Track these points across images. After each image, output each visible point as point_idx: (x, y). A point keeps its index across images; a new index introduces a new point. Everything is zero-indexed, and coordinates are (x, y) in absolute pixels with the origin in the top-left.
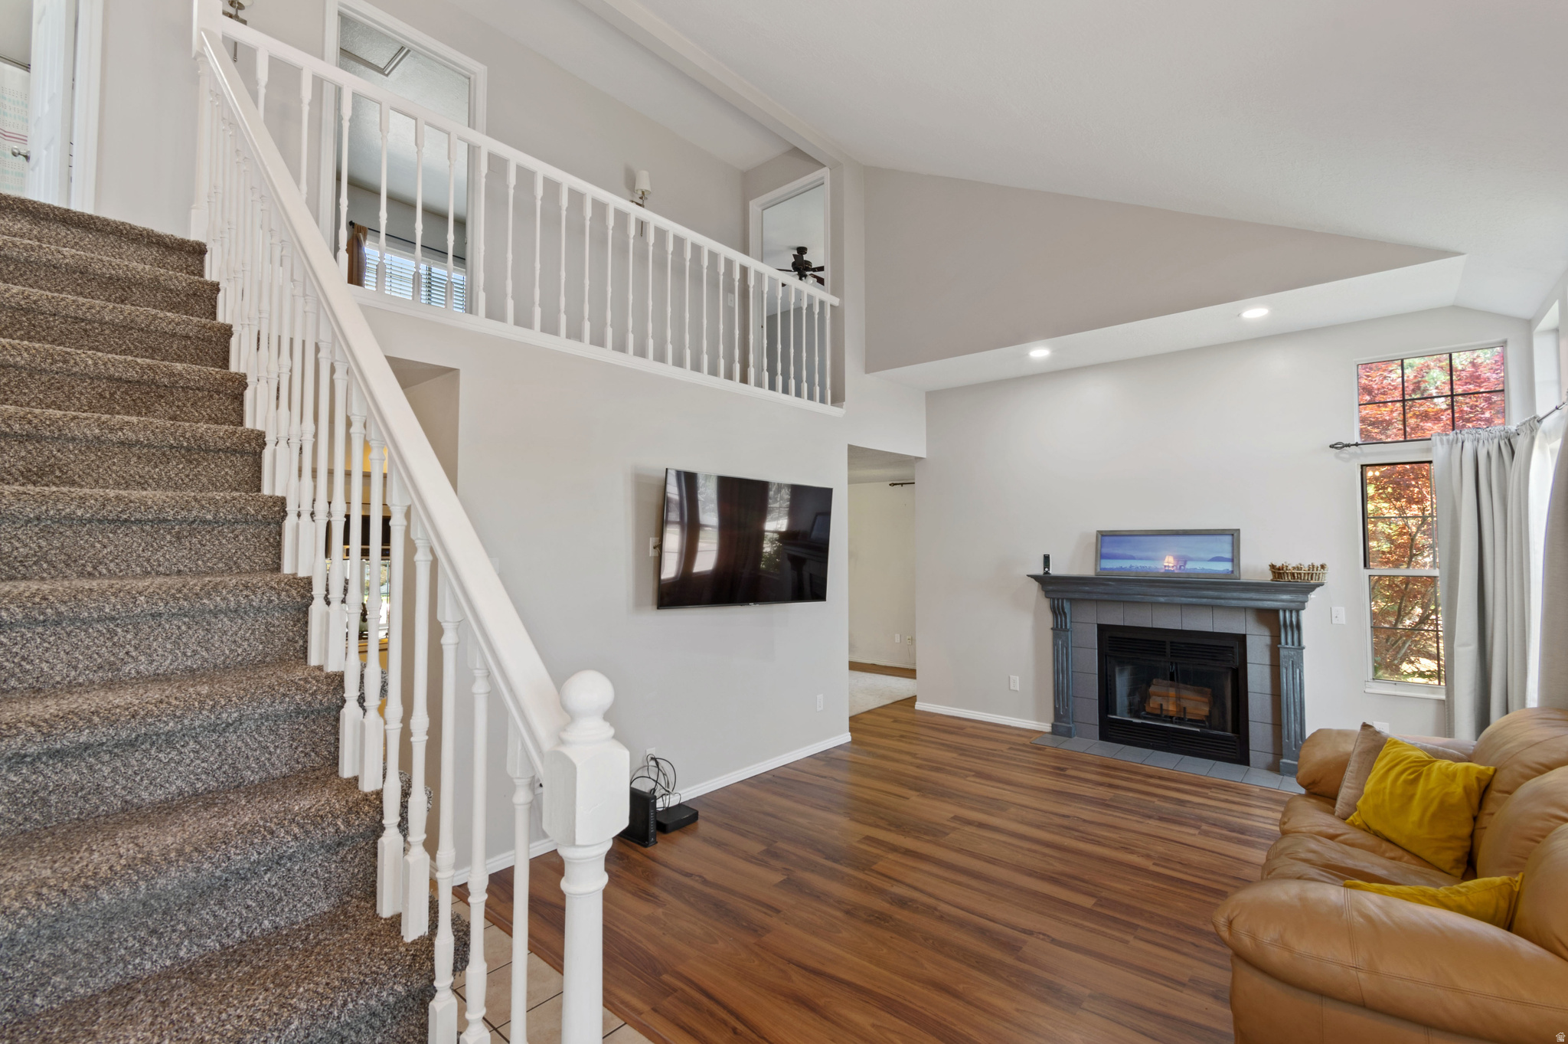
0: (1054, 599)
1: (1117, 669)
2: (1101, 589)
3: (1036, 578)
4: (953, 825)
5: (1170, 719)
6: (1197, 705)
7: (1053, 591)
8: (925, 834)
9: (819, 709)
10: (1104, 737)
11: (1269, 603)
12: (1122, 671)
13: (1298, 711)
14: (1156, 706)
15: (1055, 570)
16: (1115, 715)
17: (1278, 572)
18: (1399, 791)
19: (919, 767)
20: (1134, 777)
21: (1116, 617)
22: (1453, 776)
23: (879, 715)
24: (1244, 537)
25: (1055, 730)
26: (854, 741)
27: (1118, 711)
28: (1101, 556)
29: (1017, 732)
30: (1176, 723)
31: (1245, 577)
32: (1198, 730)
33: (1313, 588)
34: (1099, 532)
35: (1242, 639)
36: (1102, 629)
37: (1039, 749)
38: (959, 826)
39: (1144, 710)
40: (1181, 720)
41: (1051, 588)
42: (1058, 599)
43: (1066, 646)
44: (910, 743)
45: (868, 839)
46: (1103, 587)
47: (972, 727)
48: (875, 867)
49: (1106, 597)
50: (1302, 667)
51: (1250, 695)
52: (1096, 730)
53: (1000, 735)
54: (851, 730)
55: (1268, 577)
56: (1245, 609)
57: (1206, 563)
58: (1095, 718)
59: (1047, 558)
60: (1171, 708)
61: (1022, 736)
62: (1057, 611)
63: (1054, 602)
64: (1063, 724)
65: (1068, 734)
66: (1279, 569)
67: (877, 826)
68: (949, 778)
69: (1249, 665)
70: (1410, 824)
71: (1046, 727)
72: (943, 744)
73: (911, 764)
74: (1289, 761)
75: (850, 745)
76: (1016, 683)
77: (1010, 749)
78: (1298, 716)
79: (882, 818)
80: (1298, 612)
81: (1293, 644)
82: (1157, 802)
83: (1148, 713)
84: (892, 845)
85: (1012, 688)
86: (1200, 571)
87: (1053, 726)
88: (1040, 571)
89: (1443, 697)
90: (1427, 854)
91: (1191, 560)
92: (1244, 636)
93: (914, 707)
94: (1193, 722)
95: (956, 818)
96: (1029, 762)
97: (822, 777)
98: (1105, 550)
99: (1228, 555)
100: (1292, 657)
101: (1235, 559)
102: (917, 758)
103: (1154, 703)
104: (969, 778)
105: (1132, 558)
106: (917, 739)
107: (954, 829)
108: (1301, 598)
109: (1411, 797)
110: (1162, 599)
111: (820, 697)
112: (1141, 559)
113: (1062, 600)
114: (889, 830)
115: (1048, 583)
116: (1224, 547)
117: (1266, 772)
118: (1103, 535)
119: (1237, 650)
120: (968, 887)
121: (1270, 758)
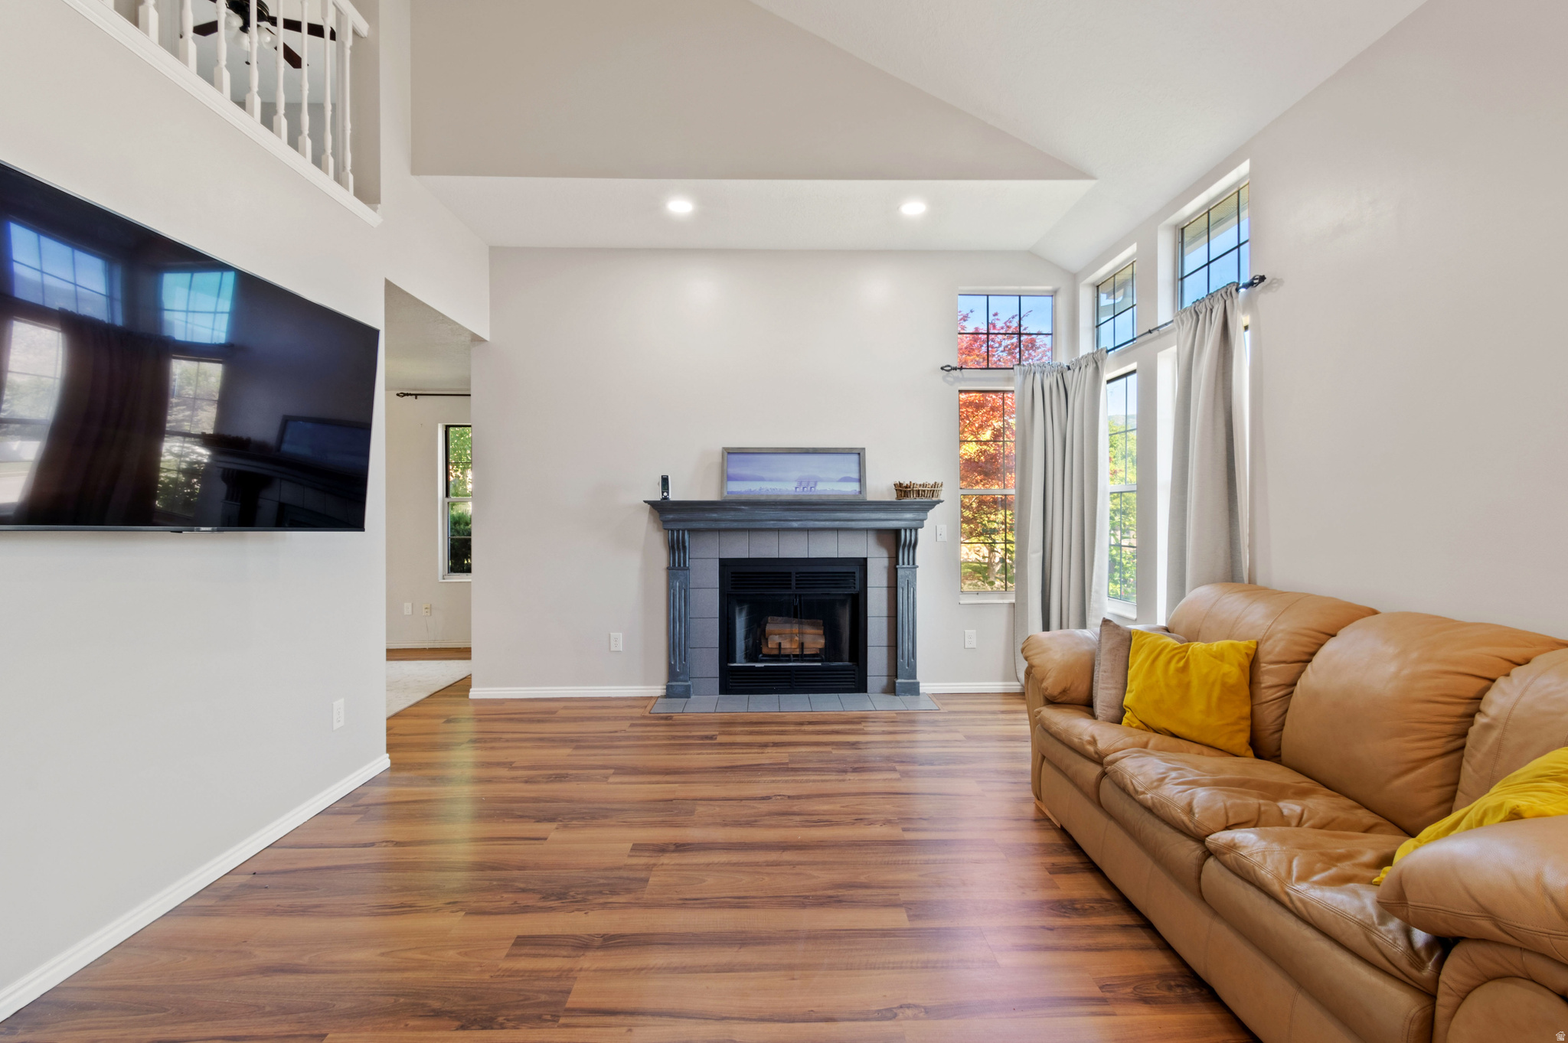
0: (672, 531)
1: (737, 610)
2: (731, 515)
3: (653, 504)
4: (642, 861)
5: (788, 658)
6: (814, 640)
7: (673, 520)
8: (613, 893)
9: (336, 726)
10: (725, 689)
11: (894, 522)
12: (741, 611)
13: (911, 630)
14: (775, 646)
15: (677, 493)
16: (735, 662)
17: (902, 490)
18: (1174, 682)
19: (528, 781)
20: (787, 728)
21: (741, 548)
22: (1220, 657)
23: (417, 716)
24: (869, 457)
25: (670, 693)
26: (396, 766)
27: (738, 659)
28: (726, 477)
29: (629, 703)
30: (794, 661)
31: (870, 498)
32: (820, 664)
33: (933, 505)
34: (725, 449)
35: (863, 563)
36: (724, 563)
37: (666, 718)
38: (652, 861)
39: (761, 653)
40: (801, 657)
41: (671, 516)
42: (678, 531)
43: (686, 589)
44: (492, 748)
45: (524, 943)
46: (733, 513)
47: (565, 708)
48: (572, 1001)
49: (735, 525)
50: (915, 585)
51: (869, 619)
52: (716, 684)
53: (604, 711)
54: (391, 748)
55: (891, 496)
56: (867, 530)
57: (833, 483)
58: (715, 671)
59: (665, 481)
60: (789, 646)
61: (634, 707)
62: (676, 547)
63: (673, 534)
64: (680, 683)
65: (686, 694)
66: (906, 487)
67: (525, 910)
68: (584, 786)
69: (869, 589)
70: (1197, 714)
71: (658, 690)
72: (541, 740)
73: (514, 779)
74: (903, 681)
75: (388, 775)
76: (618, 640)
77: (632, 725)
78: (911, 634)
79: (523, 890)
80: (916, 530)
81: (909, 564)
82: (837, 752)
83: (764, 655)
84: (574, 937)
85: (613, 648)
86: (831, 493)
87: (668, 688)
88: (657, 496)
89: (1013, 601)
90: (1221, 742)
91: (822, 480)
92: (865, 559)
93: (467, 696)
94: (813, 657)
95: (638, 848)
96: (656, 738)
97: (365, 845)
98: (732, 471)
99: (856, 475)
100: (907, 576)
101: (861, 480)
102: (516, 768)
103: (773, 642)
104: (611, 780)
105: (761, 479)
106: (499, 740)
107: (649, 868)
108: (921, 516)
109: (1188, 686)
110: (795, 525)
111: (339, 704)
112: (771, 480)
113: (683, 531)
114: (552, 909)
115: (663, 509)
116: (850, 466)
117: (883, 695)
118: (730, 452)
119: (857, 575)
120: (748, 968)
121: (884, 681)
